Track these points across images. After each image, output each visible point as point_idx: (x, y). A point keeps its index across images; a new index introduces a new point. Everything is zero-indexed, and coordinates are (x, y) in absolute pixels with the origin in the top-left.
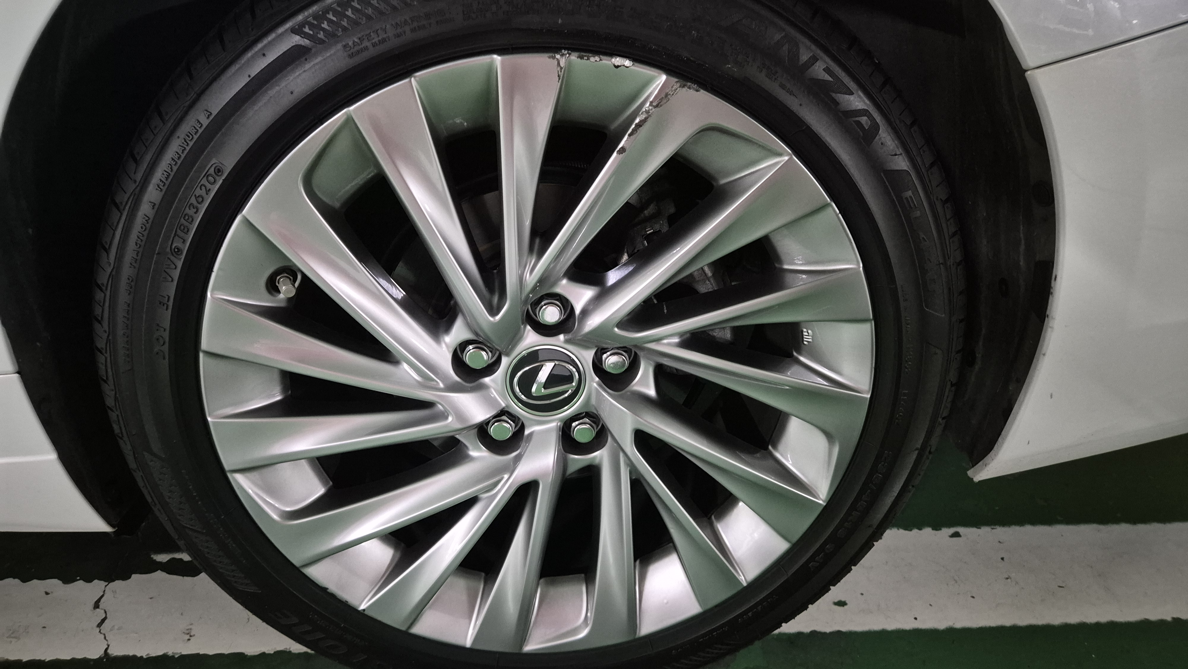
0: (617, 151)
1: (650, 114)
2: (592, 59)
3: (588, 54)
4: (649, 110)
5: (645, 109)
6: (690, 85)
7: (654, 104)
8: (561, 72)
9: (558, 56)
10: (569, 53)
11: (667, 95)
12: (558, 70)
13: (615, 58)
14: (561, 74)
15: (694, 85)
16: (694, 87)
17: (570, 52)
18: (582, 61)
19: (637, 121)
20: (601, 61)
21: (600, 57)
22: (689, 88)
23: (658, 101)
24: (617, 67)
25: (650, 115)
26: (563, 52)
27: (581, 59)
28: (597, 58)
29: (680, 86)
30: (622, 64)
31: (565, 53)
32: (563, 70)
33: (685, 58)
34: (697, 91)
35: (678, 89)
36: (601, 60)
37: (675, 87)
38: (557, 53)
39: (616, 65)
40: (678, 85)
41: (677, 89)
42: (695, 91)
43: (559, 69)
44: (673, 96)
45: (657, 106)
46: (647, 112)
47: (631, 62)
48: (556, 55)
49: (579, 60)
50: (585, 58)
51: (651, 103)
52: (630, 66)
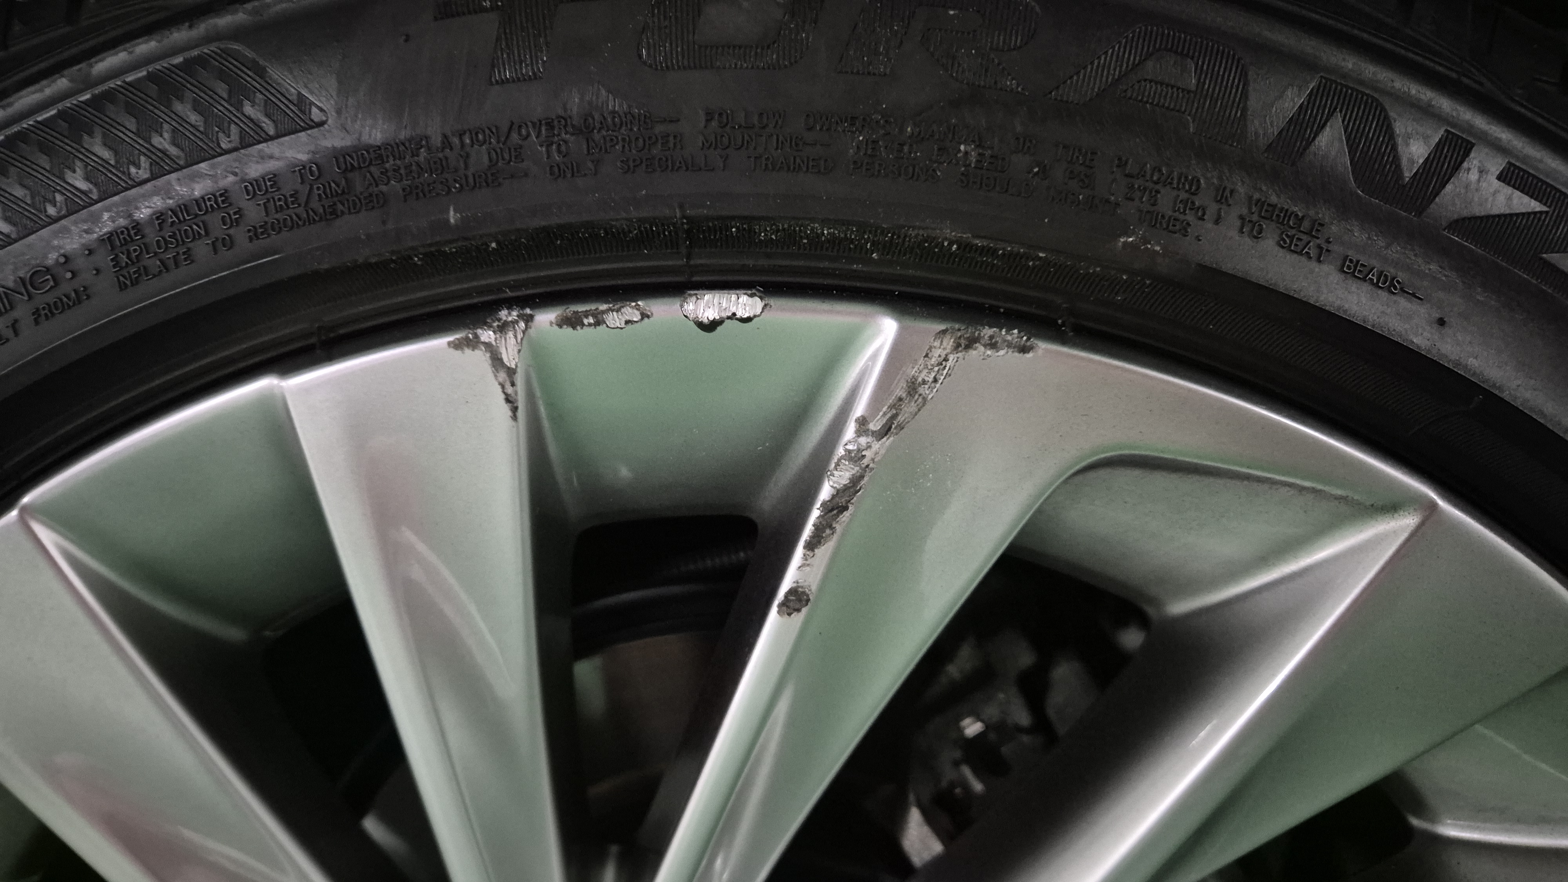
0: (781, 605)
1: (865, 462)
2: (614, 319)
3: (591, 307)
4: (859, 450)
5: (846, 450)
6: (991, 337)
7: (875, 425)
8: (513, 384)
9: (487, 335)
10: (526, 315)
11: (913, 387)
12: (501, 380)
13: (694, 298)
14: (520, 393)
15: (1007, 332)
16: (1009, 338)
17: (528, 311)
18: (580, 331)
19: (825, 493)
20: (646, 320)
21: (637, 307)
22: (993, 345)
23: (885, 414)
24: (711, 326)
25: (867, 466)
26: (504, 318)
27: (574, 328)
28: (630, 312)
29: (957, 347)
30: (724, 315)
31: (510, 319)
32: (519, 379)
33: (951, 244)
34: (1024, 350)
35: (951, 357)
36: (644, 316)
37: (936, 353)
38: (484, 324)
39: (706, 321)
40: (949, 342)
41: (946, 360)
42: (1016, 354)
43: (502, 376)
44: (938, 385)
45: (886, 431)
46: (856, 457)
47: (757, 299)
48: (479, 331)
49: (567, 331)
50: (586, 321)
51: (862, 422)
52: (755, 316)
